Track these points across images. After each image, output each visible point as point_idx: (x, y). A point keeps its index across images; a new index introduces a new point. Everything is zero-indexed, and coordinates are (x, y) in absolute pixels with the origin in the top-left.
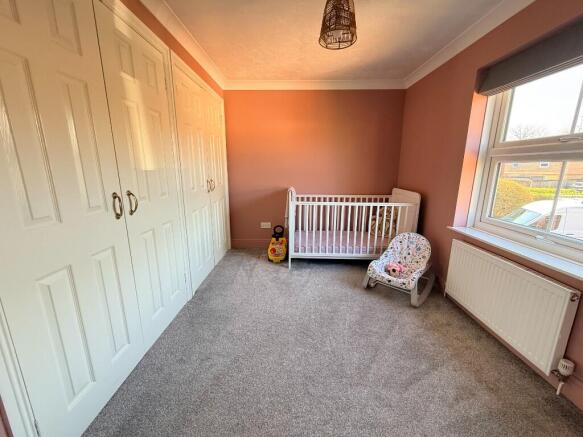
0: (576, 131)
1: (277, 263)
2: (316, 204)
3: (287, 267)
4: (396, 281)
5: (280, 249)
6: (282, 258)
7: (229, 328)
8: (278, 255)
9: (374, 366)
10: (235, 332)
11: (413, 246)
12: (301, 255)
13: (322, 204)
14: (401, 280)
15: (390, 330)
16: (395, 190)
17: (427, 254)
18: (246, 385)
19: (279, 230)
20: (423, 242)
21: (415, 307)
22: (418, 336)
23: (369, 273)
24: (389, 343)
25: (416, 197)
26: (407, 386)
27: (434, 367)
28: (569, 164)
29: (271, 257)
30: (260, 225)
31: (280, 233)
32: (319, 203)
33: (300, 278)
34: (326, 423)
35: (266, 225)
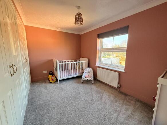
0: (114, 47)
1: (53, 83)
2: (63, 63)
3: (58, 83)
4: (89, 79)
5: (54, 78)
6: (55, 81)
7: (52, 106)
8: (54, 80)
9: (94, 99)
10: (55, 107)
11: (89, 71)
12: (62, 78)
13: (65, 63)
14: (90, 79)
15: (92, 90)
16: (81, 58)
17: (92, 72)
18: (69, 118)
19: (51, 73)
20: (91, 69)
21: (93, 84)
22: (97, 89)
23: (82, 79)
24: (93, 93)
25: (87, 59)
26: (101, 99)
27: (103, 94)
28: (113, 52)
29: (51, 82)
30: (43, 72)
31: (52, 73)
32: (64, 63)
33: (63, 85)
34: (93, 114)
35: (45, 72)
